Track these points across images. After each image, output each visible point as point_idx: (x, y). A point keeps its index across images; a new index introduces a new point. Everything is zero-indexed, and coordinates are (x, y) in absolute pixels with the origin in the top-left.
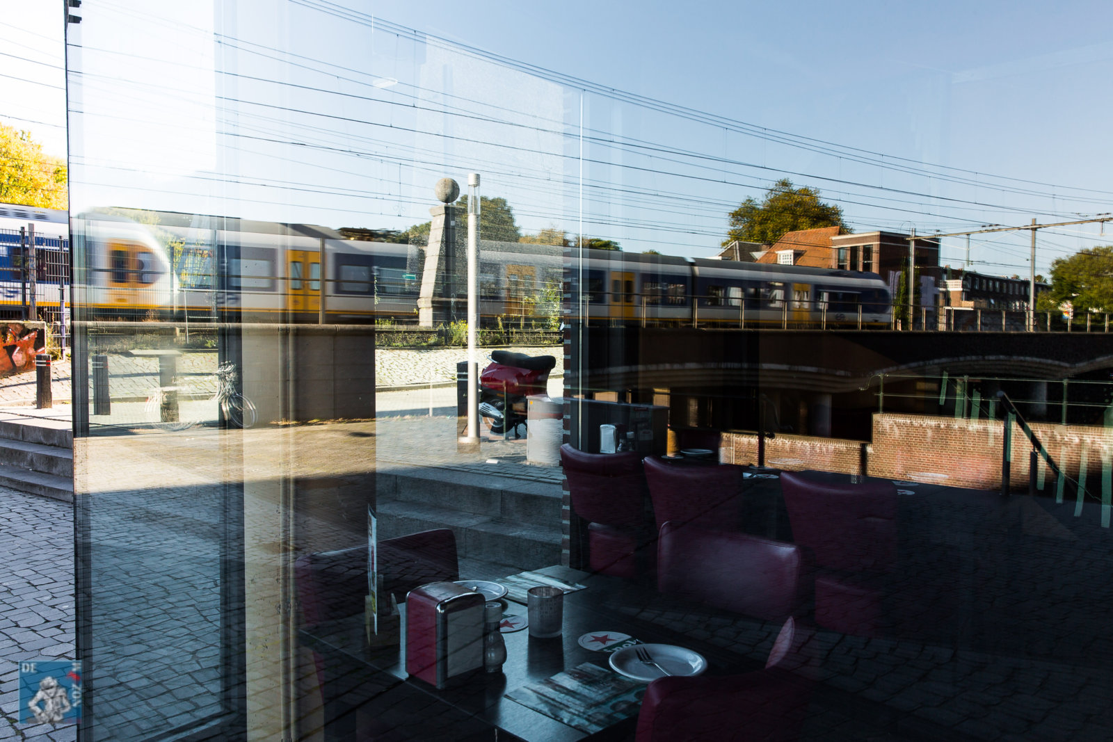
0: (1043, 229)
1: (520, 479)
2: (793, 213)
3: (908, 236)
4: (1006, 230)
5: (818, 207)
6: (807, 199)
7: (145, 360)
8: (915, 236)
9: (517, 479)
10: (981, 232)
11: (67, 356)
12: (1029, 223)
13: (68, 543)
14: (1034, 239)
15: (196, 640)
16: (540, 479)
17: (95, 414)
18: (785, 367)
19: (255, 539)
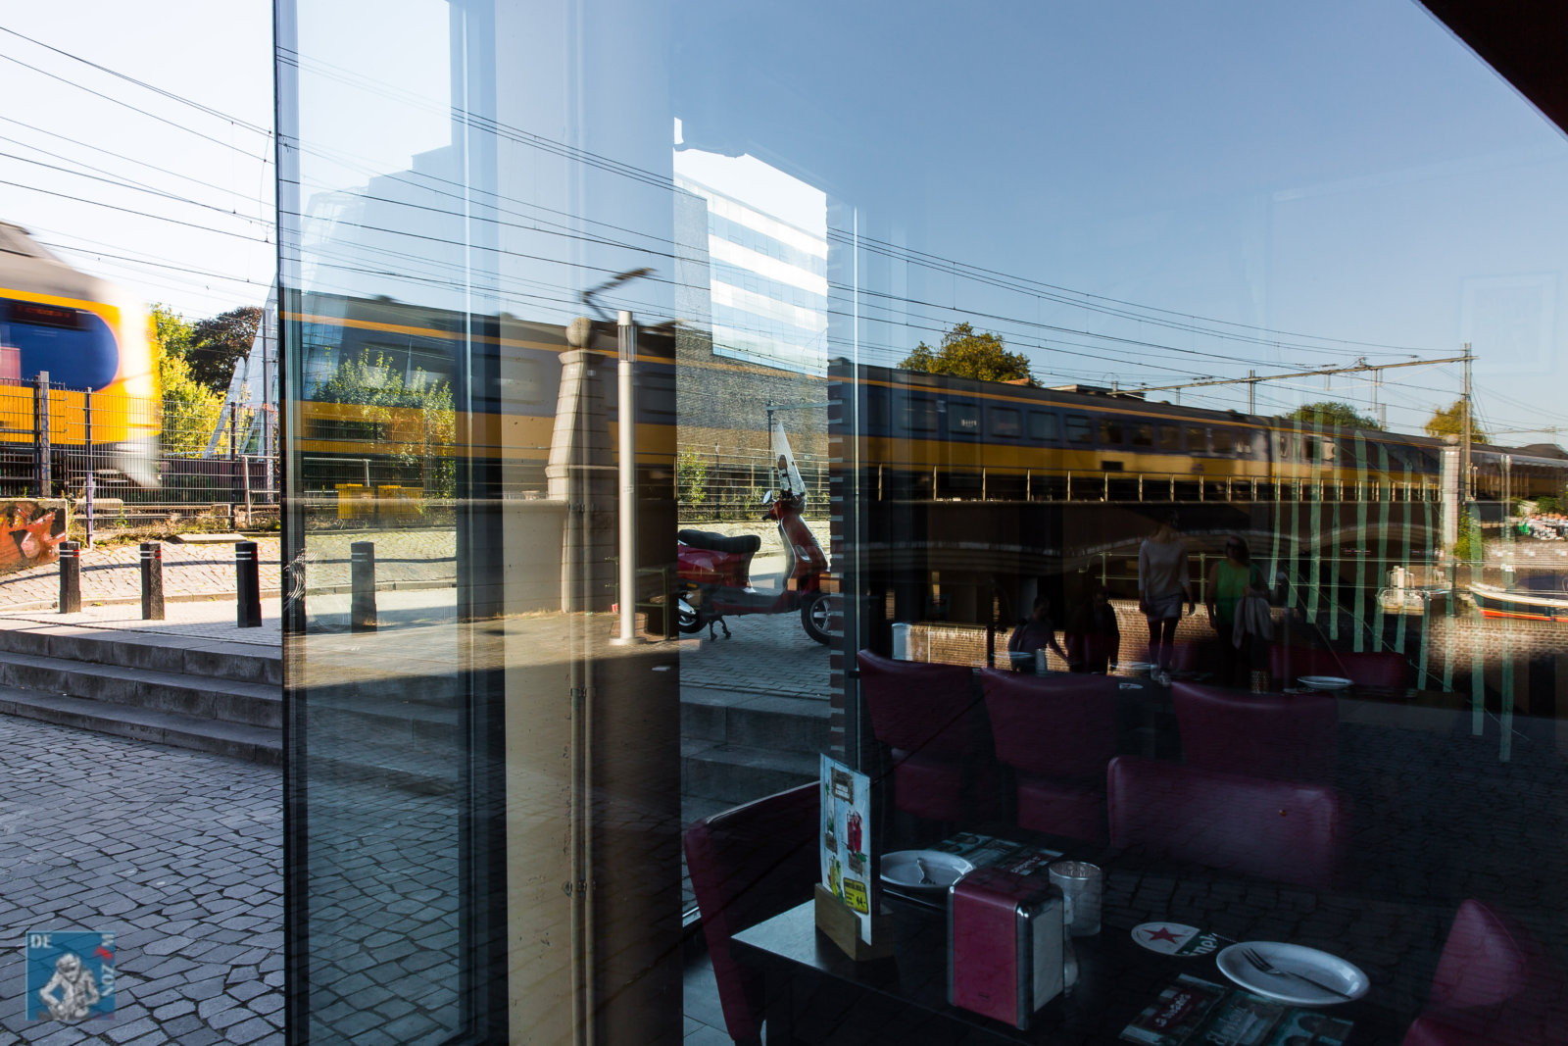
0: (1263, 382)
1: (743, 692)
2: (974, 363)
3: (1110, 390)
4: (1222, 383)
5: (1001, 357)
6: (990, 346)
7: (199, 547)
8: (1118, 390)
9: (739, 691)
10: (1192, 385)
11: (95, 543)
12: (1246, 375)
13: (141, 793)
14: (1252, 394)
15: (359, 922)
16: (769, 692)
17: (144, 619)
18: (986, 546)
19: (391, 779)
